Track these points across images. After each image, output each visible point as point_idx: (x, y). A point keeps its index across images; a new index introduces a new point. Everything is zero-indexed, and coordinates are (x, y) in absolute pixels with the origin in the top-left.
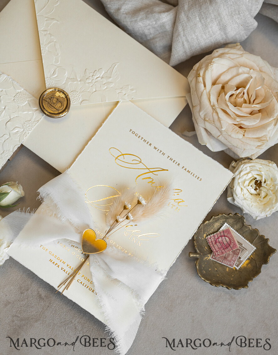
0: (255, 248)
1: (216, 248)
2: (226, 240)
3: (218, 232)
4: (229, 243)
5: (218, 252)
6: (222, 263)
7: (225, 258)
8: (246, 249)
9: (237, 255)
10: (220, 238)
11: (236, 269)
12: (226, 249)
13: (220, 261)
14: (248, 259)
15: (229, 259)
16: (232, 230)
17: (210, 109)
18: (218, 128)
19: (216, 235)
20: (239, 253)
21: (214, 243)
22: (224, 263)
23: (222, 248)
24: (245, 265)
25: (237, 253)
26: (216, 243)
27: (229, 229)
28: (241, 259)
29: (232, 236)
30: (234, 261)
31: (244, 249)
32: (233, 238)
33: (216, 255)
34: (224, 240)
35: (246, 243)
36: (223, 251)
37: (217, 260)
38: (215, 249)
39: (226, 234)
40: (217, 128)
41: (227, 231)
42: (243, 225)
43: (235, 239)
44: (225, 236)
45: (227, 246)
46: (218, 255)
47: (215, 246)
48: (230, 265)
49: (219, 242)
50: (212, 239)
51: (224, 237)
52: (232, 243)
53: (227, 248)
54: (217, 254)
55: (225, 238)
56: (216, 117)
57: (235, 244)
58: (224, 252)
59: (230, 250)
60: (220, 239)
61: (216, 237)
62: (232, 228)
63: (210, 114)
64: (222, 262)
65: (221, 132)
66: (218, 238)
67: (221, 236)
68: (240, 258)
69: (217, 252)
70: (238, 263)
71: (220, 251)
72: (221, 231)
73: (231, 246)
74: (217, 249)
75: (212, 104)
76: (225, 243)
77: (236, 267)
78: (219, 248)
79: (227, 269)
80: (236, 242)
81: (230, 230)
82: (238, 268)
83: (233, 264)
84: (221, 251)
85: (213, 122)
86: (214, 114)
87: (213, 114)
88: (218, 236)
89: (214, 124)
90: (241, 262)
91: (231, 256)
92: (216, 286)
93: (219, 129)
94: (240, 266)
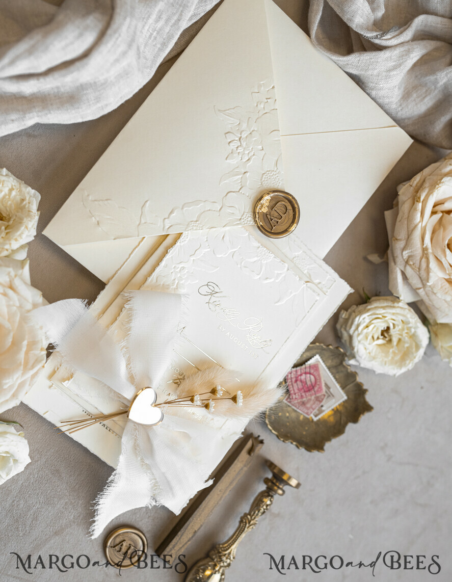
0: (345, 398)
1: (296, 388)
2: (310, 379)
3: (304, 366)
4: (314, 384)
5: (297, 395)
6: (298, 410)
7: (303, 404)
8: (333, 396)
9: (320, 402)
10: (304, 375)
11: (313, 420)
12: (307, 391)
13: (296, 407)
14: (333, 410)
15: (308, 405)
16: (322, 366)
17: (419, 252)
18: (422, 279)
19: (300, 371)
20: (323, 399)
21: (294, 380)
22: (300, 410)
23: (303, 390)
24: (326, 417)
25: (321, 400)
26: (296, 381)
27: (317, 364)
28: (323, 408)
29: (319, 375)
30: (314, 409)
31: (330, 395)
32: (320, 379)
33: (292, 398)
34: (308, 379)
35: (336, 388)
36: (303, 394)
37: (292, 404)
38: (294, 390)
39: (312, 371)
40: (420, 278)
41: (315, 367)
42: (341, 363)
43: (322, 380)
44: (310, 373)
45: (309, 388)
46: (296, 398)
47: (295, 385)
48: (307, 414)
49: (301, 381)
50: (292, 374)
51: (308, 375)
52: (318, 386)
53: (309, 391)
54: (294, 397)
55: (310, 377)
56: (424, 265)
57: (320, 388)
58: (304, 396)
59: (313, 395)
60: (303, 377)
61: (299, 373)
62: (323, 364)
63: (418, 258)
64: (298, 408)
65: (424, 286)
66: (301, 375)
67: (306, 373)
68: (322, 406)
69: (295, 394)
70: (317, 412)
71: (299, 394)
72: (307, 366)
73: (316, 389)
74: (296, 391)
75: (425, 246)
76: (309, 383)
77: (314, 417)
78: (299, 390)
79: (301, 417)
80: (323, 385)
81: (320, 366)
82: (315, 419)
83: (311, 413)
84: (301, 394)
85: (417, 270)
86: (424, 260)
87: (421, 259)
88: (301, 372)
89: (418, 273)
90: (321, 412)
91: (311, 402)
92: (283, 441)
93: (424, 281)
94: (320, 417)
